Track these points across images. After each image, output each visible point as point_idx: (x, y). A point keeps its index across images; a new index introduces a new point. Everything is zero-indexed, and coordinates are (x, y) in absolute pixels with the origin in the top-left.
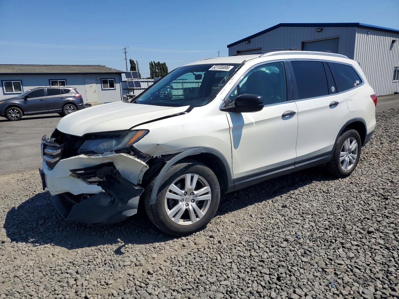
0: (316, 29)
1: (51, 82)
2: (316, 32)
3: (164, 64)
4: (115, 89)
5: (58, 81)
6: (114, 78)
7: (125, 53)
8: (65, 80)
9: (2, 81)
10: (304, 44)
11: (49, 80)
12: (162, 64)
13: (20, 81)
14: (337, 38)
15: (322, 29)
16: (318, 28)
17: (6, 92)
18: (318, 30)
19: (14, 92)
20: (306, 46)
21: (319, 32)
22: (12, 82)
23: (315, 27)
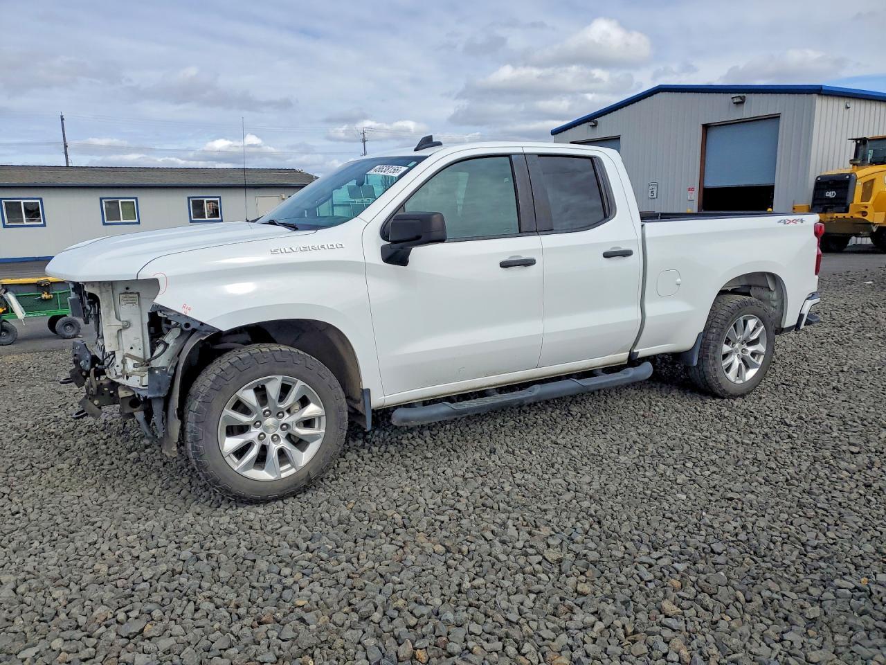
0: (732, 98)
1: (191, 202)
2: (732, 104)
5: (205, 199)
8: (220, 197)
9: (101, 199)
10: (708, 129)
11: (189, 198)
13: (134, 200)
14: (776, 117)
15: (744, 97)
16: (737, 95)
17: (108, 220)
18: (736, 100)
19: (122, 221)
20: (713, 134)
21: (737, 103)
22: (120, 201)
23: (731, 93)
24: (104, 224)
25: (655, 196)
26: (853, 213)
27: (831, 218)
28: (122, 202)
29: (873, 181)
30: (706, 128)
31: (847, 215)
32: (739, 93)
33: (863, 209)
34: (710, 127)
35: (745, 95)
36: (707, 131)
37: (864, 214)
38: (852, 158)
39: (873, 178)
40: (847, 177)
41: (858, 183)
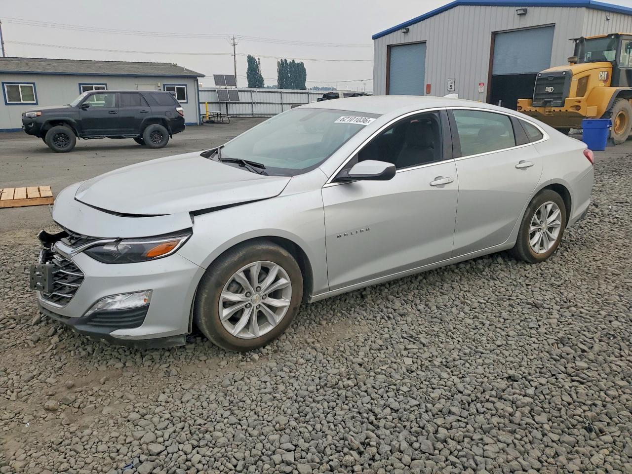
0: (517, 10)
1: (82, 88)
2: (516, 15)
3: (302, 64)
4: (187, 103)
5: (94, 86)
6: (186, 85)
7: (234, 45)
9: (3, 83)
10: (496, 36)
11: (80, 84)
12: (298, 64)
13: (32, 85)
14: (552, 26)
15: (526, 10)
16: (520, 8)
17: (9, 101)
18: (519, 13)
19: (22, 102)
20: (500, 40)
21: (520, 15)
22: (20, 85)
23: (516, 6)
24: (7, 104)
25: (453, 89)
26: (568, 107)
27: (549, 112)
28: (21, 86)
29: (588, 77)
30: (495, 34)
31: (563, 109)
32: (522, 6)
33: (578, 104)
34: (497, 34)
35: (527, 8)
36: (495, 37)
37: (578, 108)
38: (572, 55)
39: (588, 74)
40: (564, 73)
41: (573, 79)
